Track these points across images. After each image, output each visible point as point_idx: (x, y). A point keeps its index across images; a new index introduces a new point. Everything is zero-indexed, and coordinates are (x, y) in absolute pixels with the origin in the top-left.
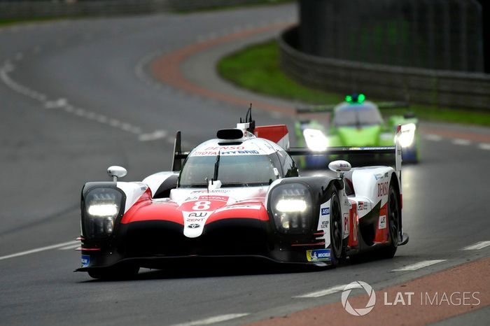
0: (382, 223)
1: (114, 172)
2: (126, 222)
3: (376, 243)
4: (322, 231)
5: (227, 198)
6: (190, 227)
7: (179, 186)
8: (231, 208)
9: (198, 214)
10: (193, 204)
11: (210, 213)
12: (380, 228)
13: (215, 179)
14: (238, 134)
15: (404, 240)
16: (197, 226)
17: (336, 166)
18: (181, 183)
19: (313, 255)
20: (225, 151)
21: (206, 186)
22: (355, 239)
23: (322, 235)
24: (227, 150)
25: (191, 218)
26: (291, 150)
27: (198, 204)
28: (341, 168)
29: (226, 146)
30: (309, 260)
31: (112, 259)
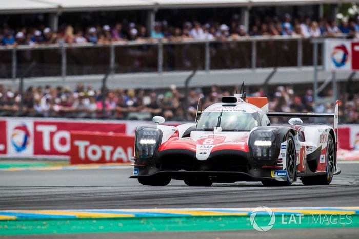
0: (323, 159)
1: (157, 119)
2: (162, 150)
3: (318, 172)
4: (281, 159)
5: (225, 138)
6: (201, 154)
7: (196, 130)
8: (227, 143)
9: (207, 146)
10: (203, 140)
11: (213, 146)
12: (321, 162)
13: (219, 125)
14: (235, 100)
15: (338, 171)
16: (205, 153)
17: (294, 121)
18: (197, 128)
19: (275, 174)
20: (225, 109)
21: (212, 130)
22: (303, 167)
23: (281, 162)
24: (227, 109)
25: (202, 148)
26: (270, 113)
27: (206, 141)
28: (297, 123)
29: (226, 107)
30: (273, 176)
31: (152, 171)
